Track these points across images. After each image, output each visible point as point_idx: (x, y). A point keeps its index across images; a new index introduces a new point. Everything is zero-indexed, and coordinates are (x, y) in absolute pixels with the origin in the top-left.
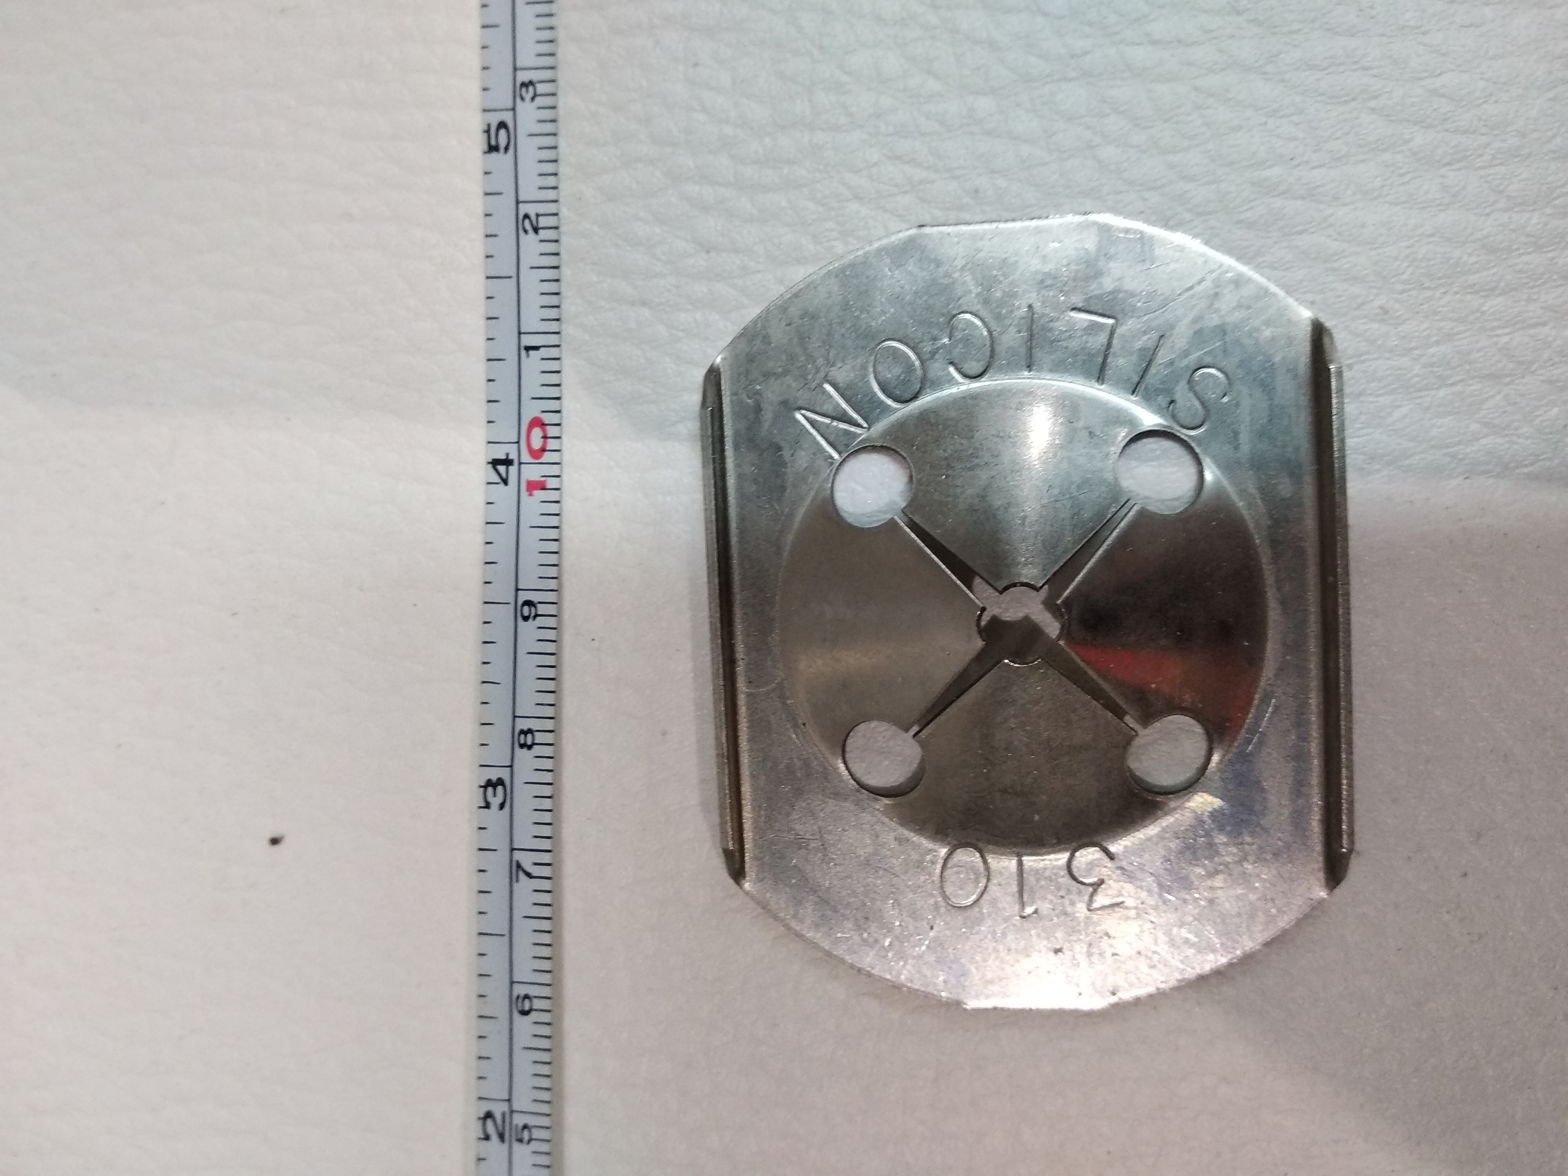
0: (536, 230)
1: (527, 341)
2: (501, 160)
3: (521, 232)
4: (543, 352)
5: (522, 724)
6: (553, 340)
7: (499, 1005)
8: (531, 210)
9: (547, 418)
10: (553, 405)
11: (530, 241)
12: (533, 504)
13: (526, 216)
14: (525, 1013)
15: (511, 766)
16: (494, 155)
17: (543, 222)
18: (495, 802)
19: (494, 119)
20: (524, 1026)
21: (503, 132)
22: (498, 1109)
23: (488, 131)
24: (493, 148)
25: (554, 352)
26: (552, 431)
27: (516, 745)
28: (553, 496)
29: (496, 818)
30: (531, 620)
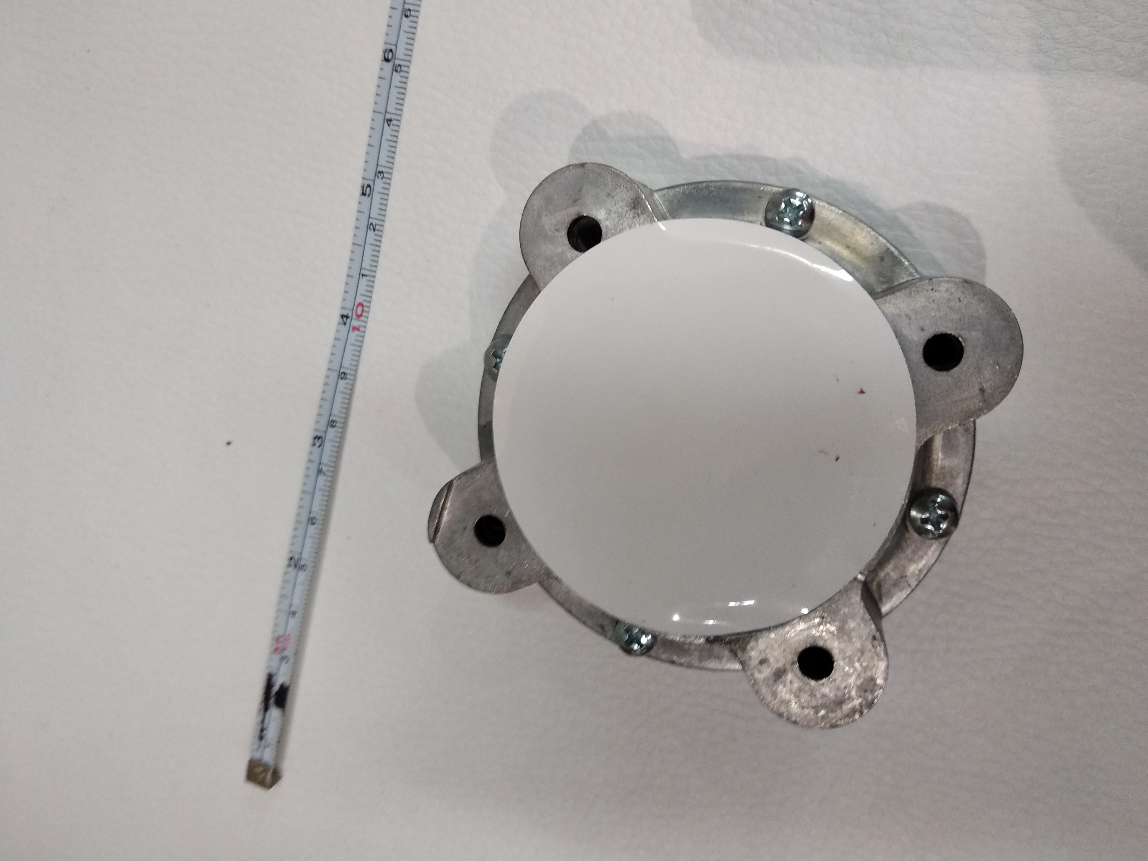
0: (374, 230)
1: (363, 272)
2: (366, 200)
3: (369, 230)
4: (368, 278)
5: (332, 418)
6: (373, 274)
7: (304, 518)
8: (374, 222)
9: (365, 304)
10: (368, 299)
11: (371, 233)
12: (353, 335)
13: (372, 224)
14: (313, 524)
15: (326, 432)
16: (364, 197)
17: (377, 228)
18: (318, 444)
19: (366, 183)
20: (312, 529)
21: (368, 189)
22: (296, 557)
23: (363, 187)
24: (364, 194)
25: (372, 279)
26: (366, 309)
27: (329, 425)
28: (362, 334)
29: (316, 450)
30: (343, 380)
